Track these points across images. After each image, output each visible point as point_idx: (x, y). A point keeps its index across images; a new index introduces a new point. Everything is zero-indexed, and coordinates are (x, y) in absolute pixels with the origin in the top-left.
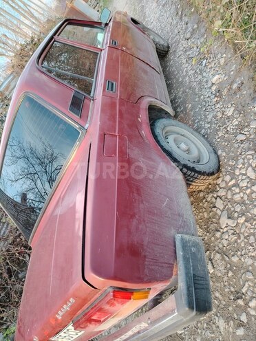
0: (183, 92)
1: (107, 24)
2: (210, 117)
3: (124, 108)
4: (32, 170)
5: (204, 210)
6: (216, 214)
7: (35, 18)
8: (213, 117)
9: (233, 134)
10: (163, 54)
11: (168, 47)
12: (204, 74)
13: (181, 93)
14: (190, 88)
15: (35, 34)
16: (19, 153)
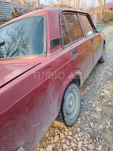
0: (92, 81)
1: (97, 32)
2: (90, 102)
3: (69, 66)
4: (16, 39)
5: (49, 132)
6: (51, 140)
7: (79, 4)
8: (91, 103)
9: (91, 119)
10: (100, 62)
11: (104, 62)
12: (105, 85)
13: (91, 80)
14: (95, 83)
15: (73, 7)
16: (19, 28)
